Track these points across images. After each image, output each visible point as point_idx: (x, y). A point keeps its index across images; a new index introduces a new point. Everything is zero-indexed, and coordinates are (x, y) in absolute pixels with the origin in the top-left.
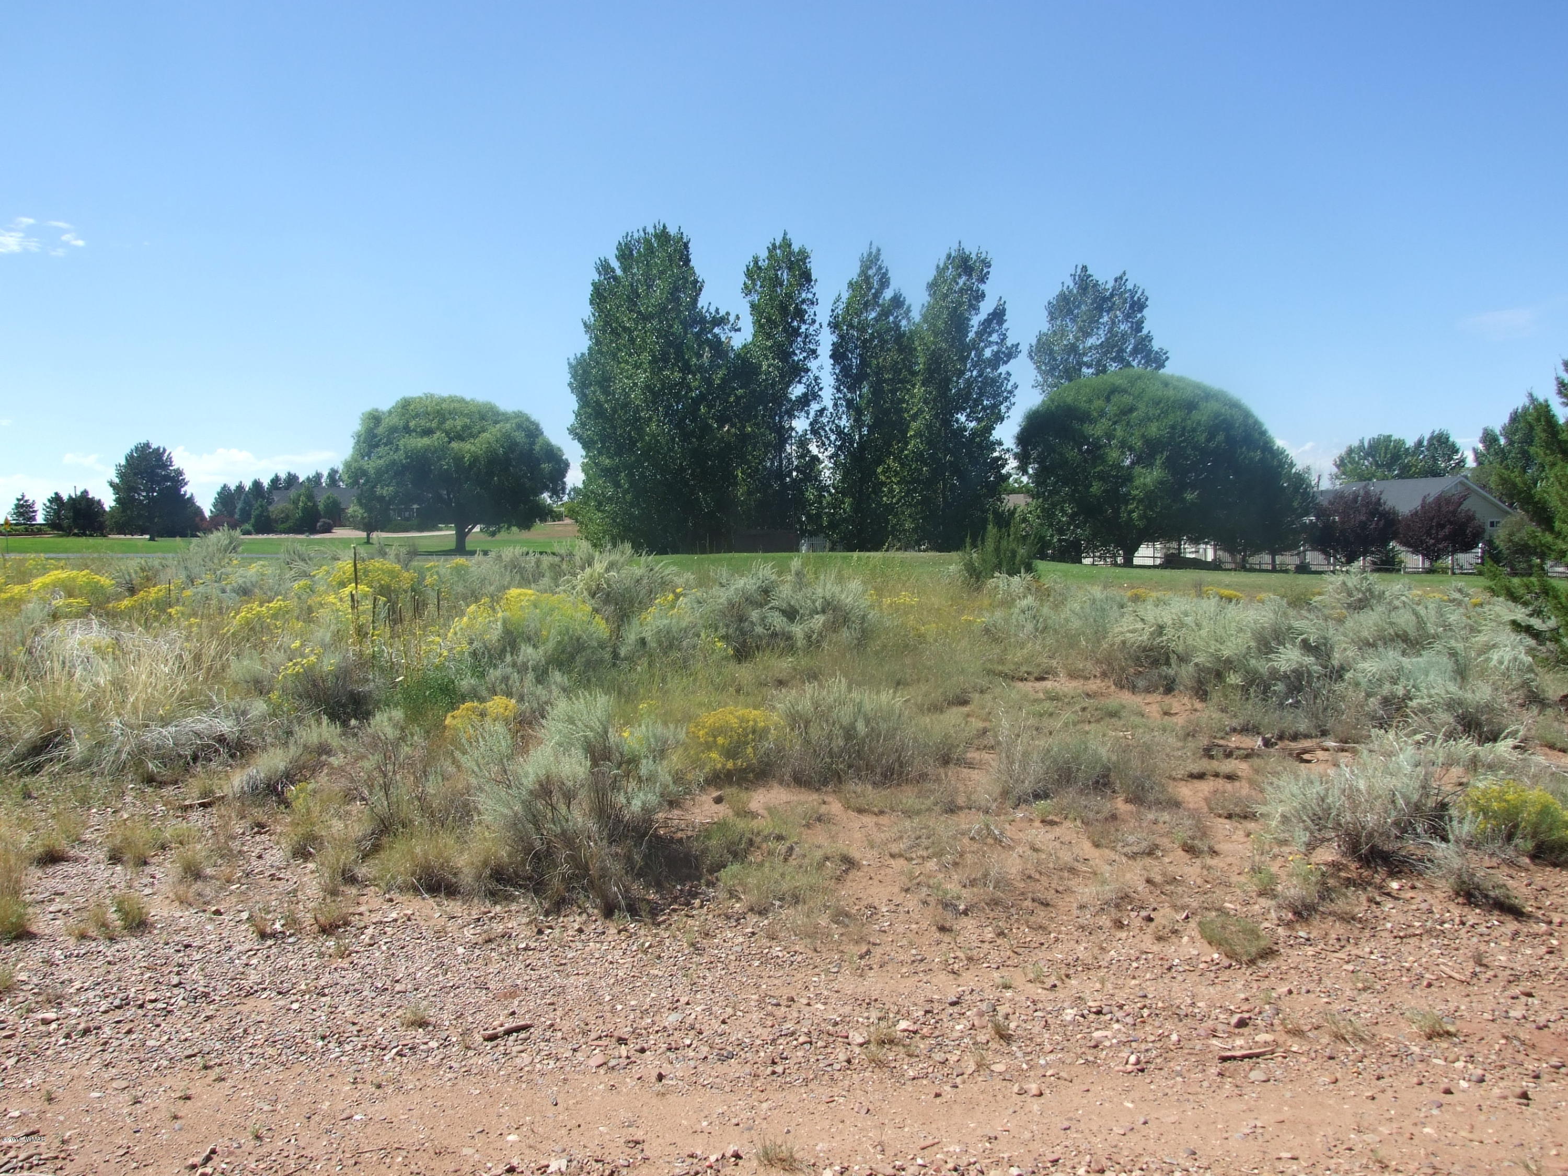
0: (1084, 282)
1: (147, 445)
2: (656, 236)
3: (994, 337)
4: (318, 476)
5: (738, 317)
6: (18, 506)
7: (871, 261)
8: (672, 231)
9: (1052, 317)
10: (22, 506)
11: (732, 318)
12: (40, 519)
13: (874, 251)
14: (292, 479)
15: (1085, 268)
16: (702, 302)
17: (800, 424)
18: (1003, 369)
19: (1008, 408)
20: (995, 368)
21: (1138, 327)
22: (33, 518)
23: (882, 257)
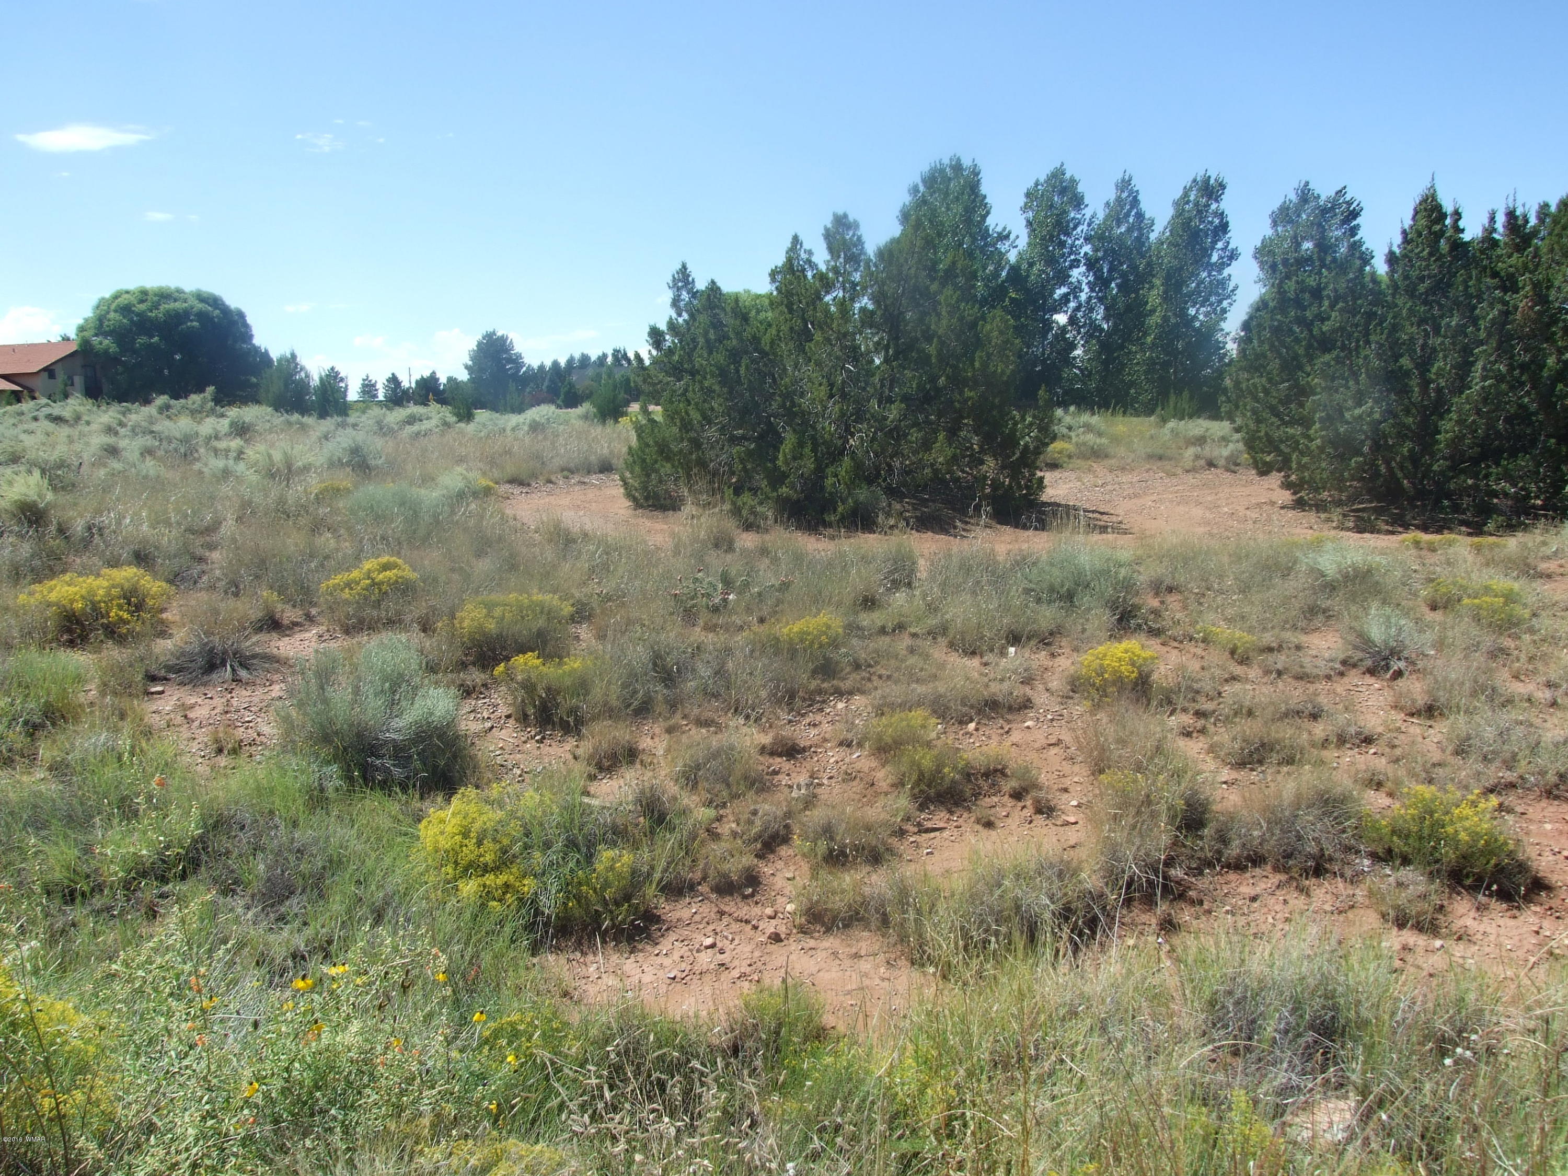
0: (1305, 195)
1: (494, 333)
2: (952, 167)
3: (1220, 245)
4: (605, 356)
5: (1017, 237)
6: (364, 386)
7: (1125, 184)
8: (966, 162)
9: (1275, 224)
10: (367, 385)
11: (1012, 237)
12: (381, 397)
13: (1127, 178)
14: (585, 359)
15: (1307, 184)
16: (990, 221)
17: (1061, 319)
18: (1226, 272)
19: (1231, 304)
20: (1220, 271)
21: (1354, 231)
22: (375, 396)
23: (1133, 183)
